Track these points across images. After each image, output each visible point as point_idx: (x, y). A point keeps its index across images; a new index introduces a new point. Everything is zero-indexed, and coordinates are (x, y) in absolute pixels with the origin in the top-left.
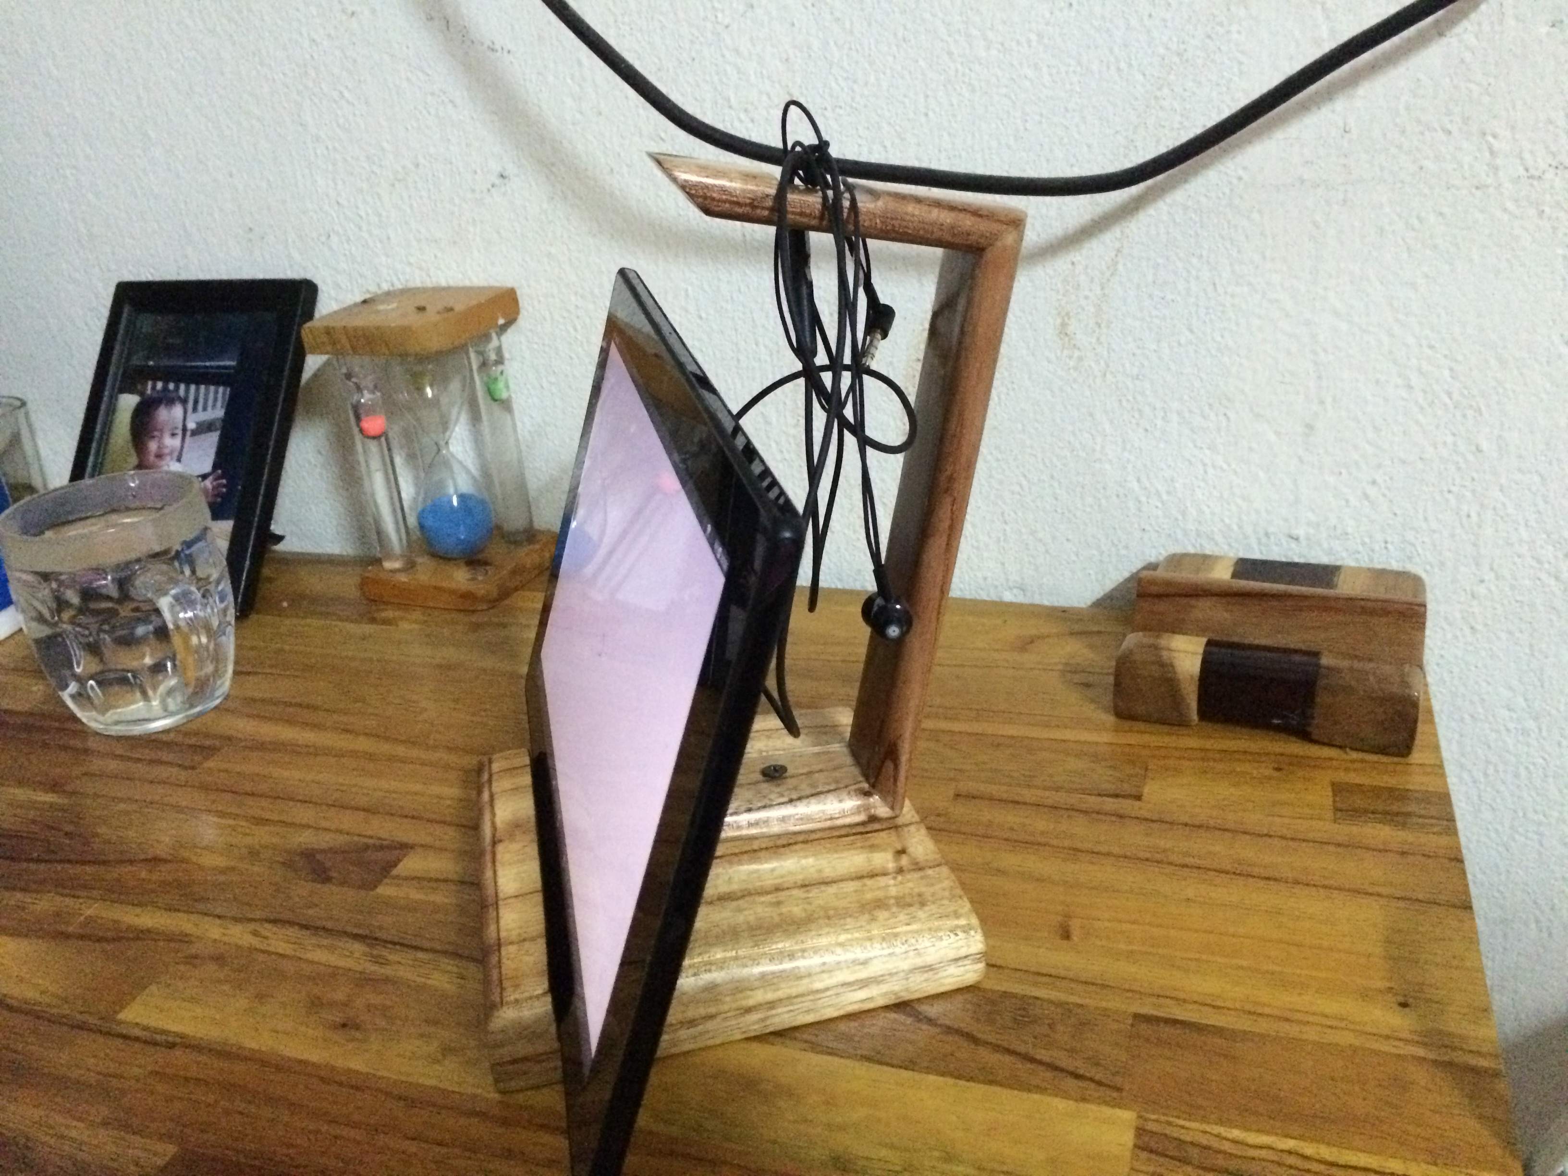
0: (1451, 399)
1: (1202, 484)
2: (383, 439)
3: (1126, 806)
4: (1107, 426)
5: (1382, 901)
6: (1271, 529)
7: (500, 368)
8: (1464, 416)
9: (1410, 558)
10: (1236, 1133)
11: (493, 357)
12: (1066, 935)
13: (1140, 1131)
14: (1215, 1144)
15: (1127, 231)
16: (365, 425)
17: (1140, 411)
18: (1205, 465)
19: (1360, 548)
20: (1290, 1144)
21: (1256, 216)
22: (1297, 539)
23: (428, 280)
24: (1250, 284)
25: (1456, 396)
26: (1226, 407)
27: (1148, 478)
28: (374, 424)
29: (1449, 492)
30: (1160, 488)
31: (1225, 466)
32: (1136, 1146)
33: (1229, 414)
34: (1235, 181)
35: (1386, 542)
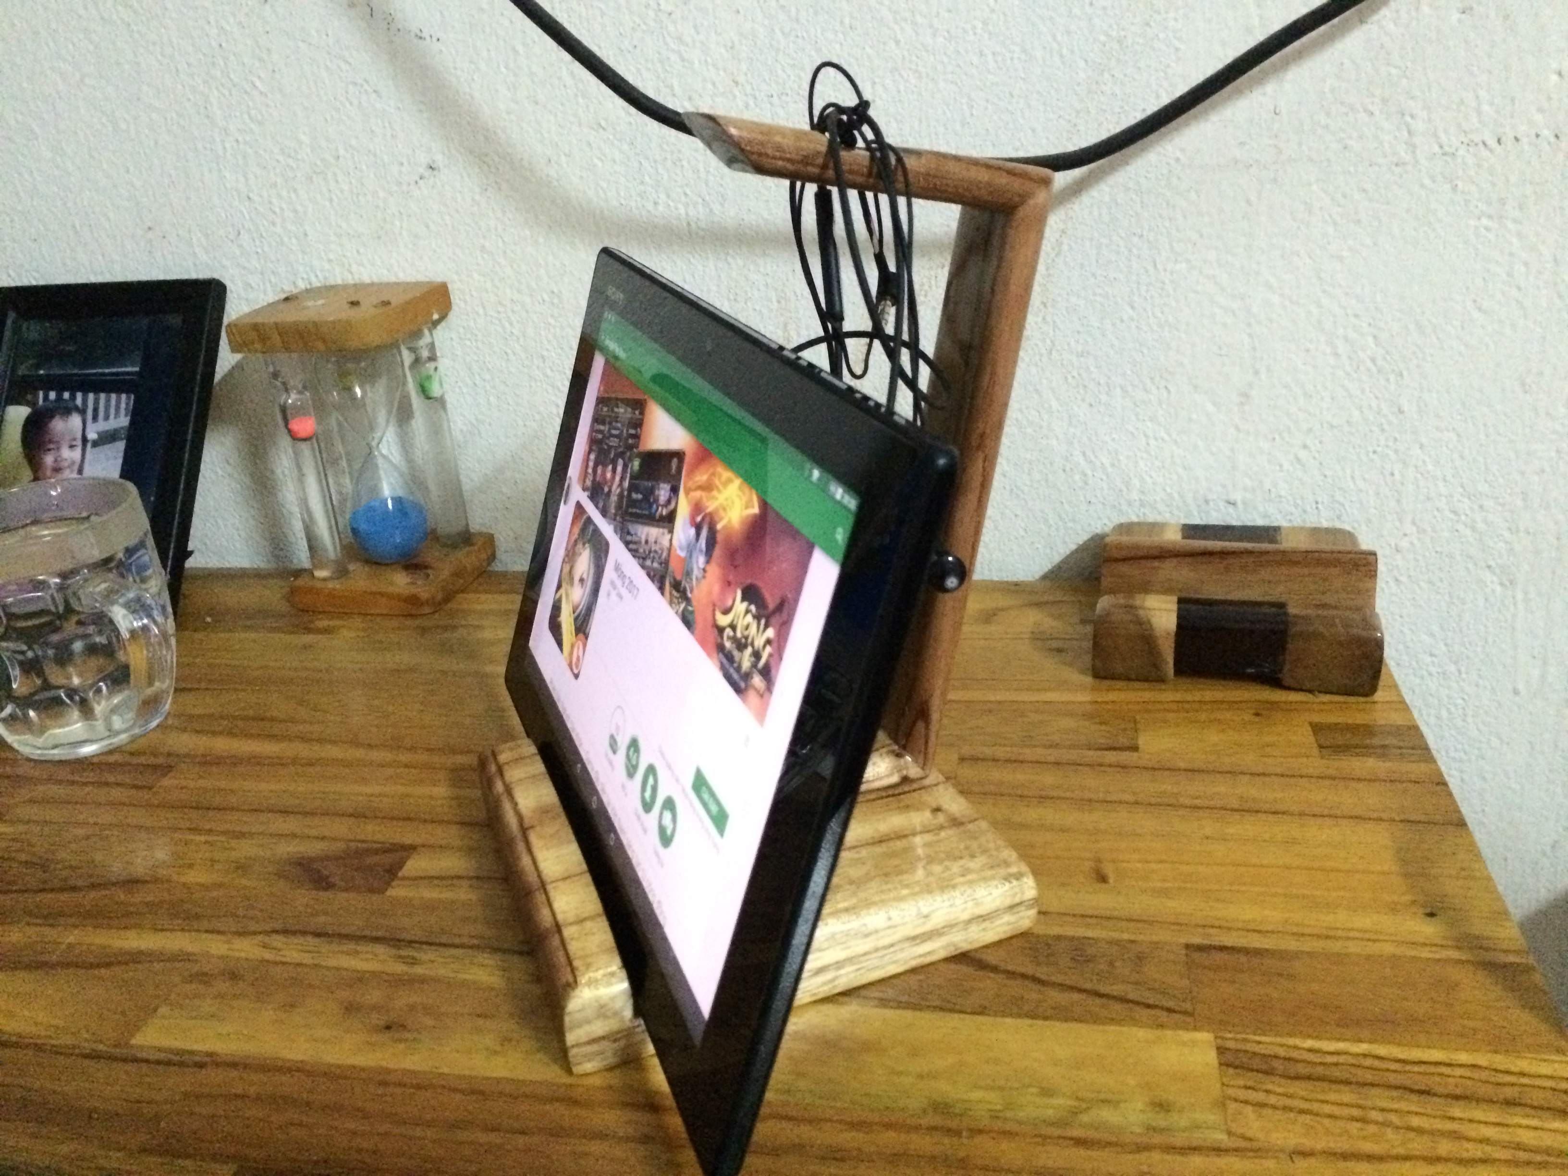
0: (1375, 365)
1: (1145, 455)
2: (314, 441)
3: (1125, 757)
4: (1054, 404)
5: (1384, 825)
6: (1210, 497)
7: (431, 366)
8: (1388, 380)
9: (1339, 517)
10: (1309, 1043)
11: (425, 354)
12: (1102, 878)
13: (1221, 1050)
14: (1295, 1054)
15: (1071, 213)
16: (295, 425)
17: (1085, 387)
18: (1146, 436)
19: (1293, 510)
20: (1364, 1047)
21: (1193, 195)
22: (1234, 504)
23: (350, 277)
24: (1188, 261)
25: (1380, 362)
26: (1167, 380)
27: (1094, 452)
28: (305, 425)
29: (1375, 452)
30: (1104, 460)
31: (1166, 437)
32: (1221, 1064)
33: (1169, 387)
34: (1172, 162)
35: (1317, 503)
